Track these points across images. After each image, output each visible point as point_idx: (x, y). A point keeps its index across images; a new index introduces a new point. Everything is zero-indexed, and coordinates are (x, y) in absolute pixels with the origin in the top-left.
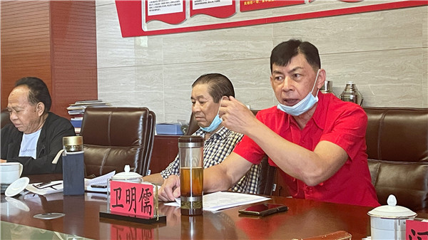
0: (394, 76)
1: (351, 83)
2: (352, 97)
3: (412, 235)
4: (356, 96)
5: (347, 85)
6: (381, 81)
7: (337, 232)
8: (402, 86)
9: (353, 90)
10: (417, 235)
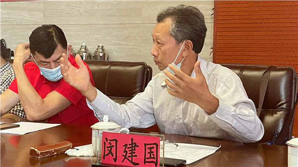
0: (124, 41)
1: (101, 45)
2: (101, 54)
3: (106, 142)
4: (104, 54)
5: (99, 46)
6: (115, 44)
7: (63, 142)
8: (129, 48)
9: (103, 50)
10: (109, 141)
